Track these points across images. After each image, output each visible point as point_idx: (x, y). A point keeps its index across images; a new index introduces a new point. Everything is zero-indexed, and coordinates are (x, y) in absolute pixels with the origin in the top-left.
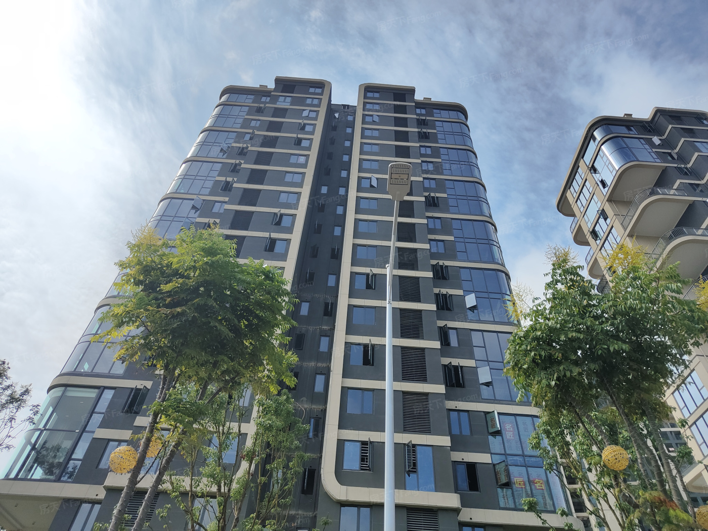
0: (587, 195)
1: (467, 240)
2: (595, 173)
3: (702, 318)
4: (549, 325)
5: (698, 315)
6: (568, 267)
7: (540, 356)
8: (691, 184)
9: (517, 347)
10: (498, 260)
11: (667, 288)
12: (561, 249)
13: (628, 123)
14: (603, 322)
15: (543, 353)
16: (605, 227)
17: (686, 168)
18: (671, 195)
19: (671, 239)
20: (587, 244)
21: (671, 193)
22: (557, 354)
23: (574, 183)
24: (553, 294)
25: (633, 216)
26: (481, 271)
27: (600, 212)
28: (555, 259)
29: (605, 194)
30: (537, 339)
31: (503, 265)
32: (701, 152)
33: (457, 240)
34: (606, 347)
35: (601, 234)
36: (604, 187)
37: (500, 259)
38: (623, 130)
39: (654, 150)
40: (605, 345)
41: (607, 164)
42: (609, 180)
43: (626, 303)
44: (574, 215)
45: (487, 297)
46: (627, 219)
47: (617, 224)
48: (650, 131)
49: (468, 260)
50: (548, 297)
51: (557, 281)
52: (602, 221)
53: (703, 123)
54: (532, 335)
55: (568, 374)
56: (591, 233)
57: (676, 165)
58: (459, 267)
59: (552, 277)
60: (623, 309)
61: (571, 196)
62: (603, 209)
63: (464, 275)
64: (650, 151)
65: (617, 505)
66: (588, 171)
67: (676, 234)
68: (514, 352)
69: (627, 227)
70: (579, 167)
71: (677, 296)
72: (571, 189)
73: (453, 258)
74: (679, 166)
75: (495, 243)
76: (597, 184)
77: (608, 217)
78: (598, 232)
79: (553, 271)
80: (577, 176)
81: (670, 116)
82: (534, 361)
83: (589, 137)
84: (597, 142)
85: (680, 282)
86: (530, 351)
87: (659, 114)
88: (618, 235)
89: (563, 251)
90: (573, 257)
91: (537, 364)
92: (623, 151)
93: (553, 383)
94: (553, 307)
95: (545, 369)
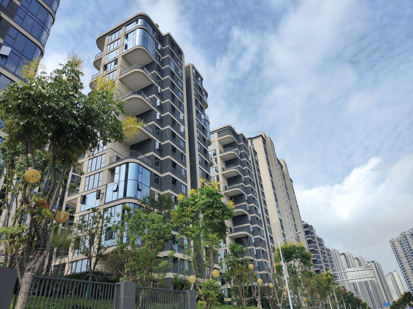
0: (115, 46)
1: (28, 13)
2: (126, 39)
3: (119, 131)
4: (42, 92)
5: (119, 129)
6: (76, 69)
7: (24, 105)
8: (158, 76)
9: (12, 92)
10: (42, 40)
11: (114, 110)
12: (79, 57)
13: (155, 28)
14: (74, 107)
15: (27, 105)
16: (112, 67)
17: (161, 68)
18: (148, 75)
19: (135, 93)
20: (99, 69)
21: (149, 74)
22: (36, 109)
23: (114, 35)
24: (56, 77)
25: (127, 72)
26: (26, 39)
27: (115, 59)
28: (72, 60)
29: (123, 52)
30: (29, 95)
31: (44, 46)
32: (170, 66)
33: (21, 7)
34: (67, 120)
35: (108, 69)
36: (125, 49)
37: (44, 41)
38: (151, 30)
39: (156, 50)
40: (67, 119)
41: (134, 39)
42: (130, 47)
43: (91, 105)
44: (102, 50)
45: (20, 56)
46: (125, 71)
47: (118, 70)
48: (160, 40)
49: (21, 25)
50: (52, 76)
51: (64, 72)
52: (113, 63)
53: (179, 55)
54: (27, 91)
55: (35, 123)
56: (104, 65)
57: (158, 64)
58: (11, 25)
59: (63, 68)
60: (88, 108)
61: (108, 39)
62: (117, 59)
63: (11, 32)
64: (154, 49)
65: (20, 200)
66: (124, 35)
67: (139, 93)
68: (8, 94)
69: (122, 75)
70: (121, 29)
71: (116, 116)
72: (110, 36)
73: (11, 17)
74: (159, 65)
75: (47, 30)
76: (124, 45)
77: (117, 64)
78: (108, 67)
79: (66, 65)
80: (117, 33)
81: (171, 41)
82: (18, 106)
83: (135, 19)
84: (137, 25)
85: (121, 110)
86: (20, 99)
87: (168, 37)
88: (116, 76)
89: (79, 59)
90: (82, 66)
91: (19, 109)
92: (144, 39)
93: (22, 123)
94: (51, 84)
95: (22, 114)
